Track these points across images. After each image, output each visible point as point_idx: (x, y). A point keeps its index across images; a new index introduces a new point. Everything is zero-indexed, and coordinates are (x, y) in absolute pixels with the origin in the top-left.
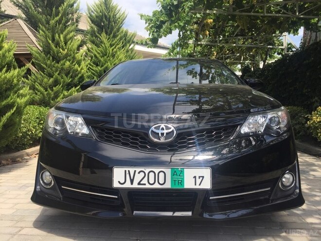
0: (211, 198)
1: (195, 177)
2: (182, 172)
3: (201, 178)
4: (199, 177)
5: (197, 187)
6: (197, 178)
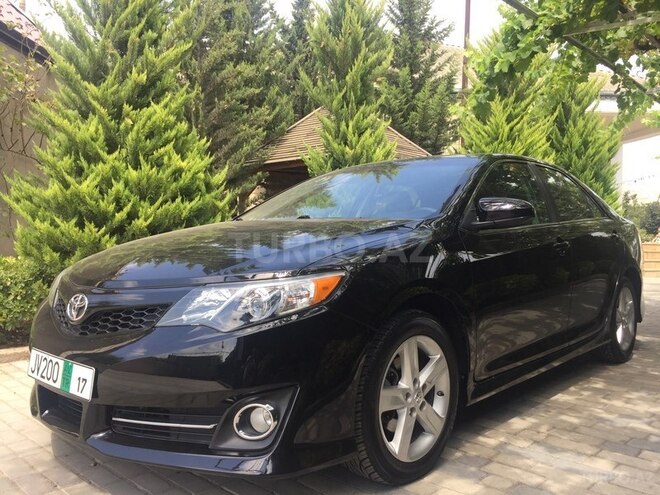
0: (114, 419)
1: (79, 379)
3: (84, 382)
4: (83, 380)
5: (79, 394)
6: (81, 380)
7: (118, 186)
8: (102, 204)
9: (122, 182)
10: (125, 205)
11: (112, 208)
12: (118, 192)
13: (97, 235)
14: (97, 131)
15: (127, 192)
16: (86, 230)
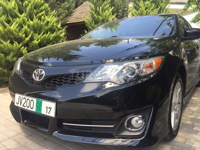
0: (64, 124)
1: (47, 107)
2: (41, 102)
3: (50, 109)
4: (49, 108)
5: (47, 114)
6: (48, 108)
7: (26, 27)
8: (20, 34)
9: (26, 26)
10: (29, 35)
11: (24, 36)
12: (26, 29)
13: (19, 46)
14: (15, 5)
15: (29, 30)
16: (14, 45)
